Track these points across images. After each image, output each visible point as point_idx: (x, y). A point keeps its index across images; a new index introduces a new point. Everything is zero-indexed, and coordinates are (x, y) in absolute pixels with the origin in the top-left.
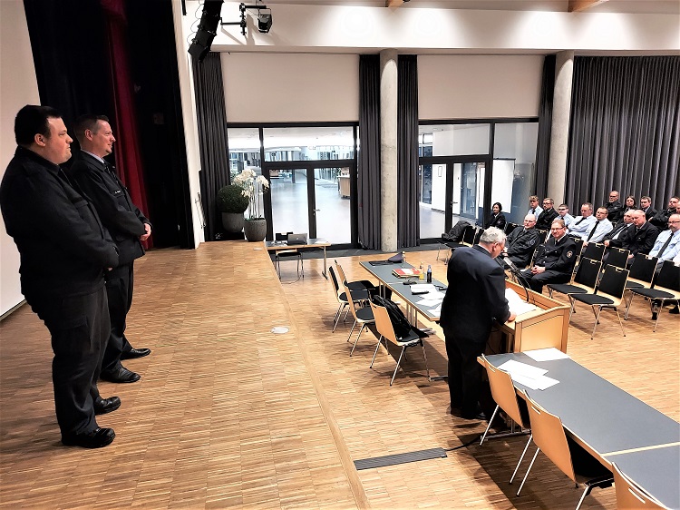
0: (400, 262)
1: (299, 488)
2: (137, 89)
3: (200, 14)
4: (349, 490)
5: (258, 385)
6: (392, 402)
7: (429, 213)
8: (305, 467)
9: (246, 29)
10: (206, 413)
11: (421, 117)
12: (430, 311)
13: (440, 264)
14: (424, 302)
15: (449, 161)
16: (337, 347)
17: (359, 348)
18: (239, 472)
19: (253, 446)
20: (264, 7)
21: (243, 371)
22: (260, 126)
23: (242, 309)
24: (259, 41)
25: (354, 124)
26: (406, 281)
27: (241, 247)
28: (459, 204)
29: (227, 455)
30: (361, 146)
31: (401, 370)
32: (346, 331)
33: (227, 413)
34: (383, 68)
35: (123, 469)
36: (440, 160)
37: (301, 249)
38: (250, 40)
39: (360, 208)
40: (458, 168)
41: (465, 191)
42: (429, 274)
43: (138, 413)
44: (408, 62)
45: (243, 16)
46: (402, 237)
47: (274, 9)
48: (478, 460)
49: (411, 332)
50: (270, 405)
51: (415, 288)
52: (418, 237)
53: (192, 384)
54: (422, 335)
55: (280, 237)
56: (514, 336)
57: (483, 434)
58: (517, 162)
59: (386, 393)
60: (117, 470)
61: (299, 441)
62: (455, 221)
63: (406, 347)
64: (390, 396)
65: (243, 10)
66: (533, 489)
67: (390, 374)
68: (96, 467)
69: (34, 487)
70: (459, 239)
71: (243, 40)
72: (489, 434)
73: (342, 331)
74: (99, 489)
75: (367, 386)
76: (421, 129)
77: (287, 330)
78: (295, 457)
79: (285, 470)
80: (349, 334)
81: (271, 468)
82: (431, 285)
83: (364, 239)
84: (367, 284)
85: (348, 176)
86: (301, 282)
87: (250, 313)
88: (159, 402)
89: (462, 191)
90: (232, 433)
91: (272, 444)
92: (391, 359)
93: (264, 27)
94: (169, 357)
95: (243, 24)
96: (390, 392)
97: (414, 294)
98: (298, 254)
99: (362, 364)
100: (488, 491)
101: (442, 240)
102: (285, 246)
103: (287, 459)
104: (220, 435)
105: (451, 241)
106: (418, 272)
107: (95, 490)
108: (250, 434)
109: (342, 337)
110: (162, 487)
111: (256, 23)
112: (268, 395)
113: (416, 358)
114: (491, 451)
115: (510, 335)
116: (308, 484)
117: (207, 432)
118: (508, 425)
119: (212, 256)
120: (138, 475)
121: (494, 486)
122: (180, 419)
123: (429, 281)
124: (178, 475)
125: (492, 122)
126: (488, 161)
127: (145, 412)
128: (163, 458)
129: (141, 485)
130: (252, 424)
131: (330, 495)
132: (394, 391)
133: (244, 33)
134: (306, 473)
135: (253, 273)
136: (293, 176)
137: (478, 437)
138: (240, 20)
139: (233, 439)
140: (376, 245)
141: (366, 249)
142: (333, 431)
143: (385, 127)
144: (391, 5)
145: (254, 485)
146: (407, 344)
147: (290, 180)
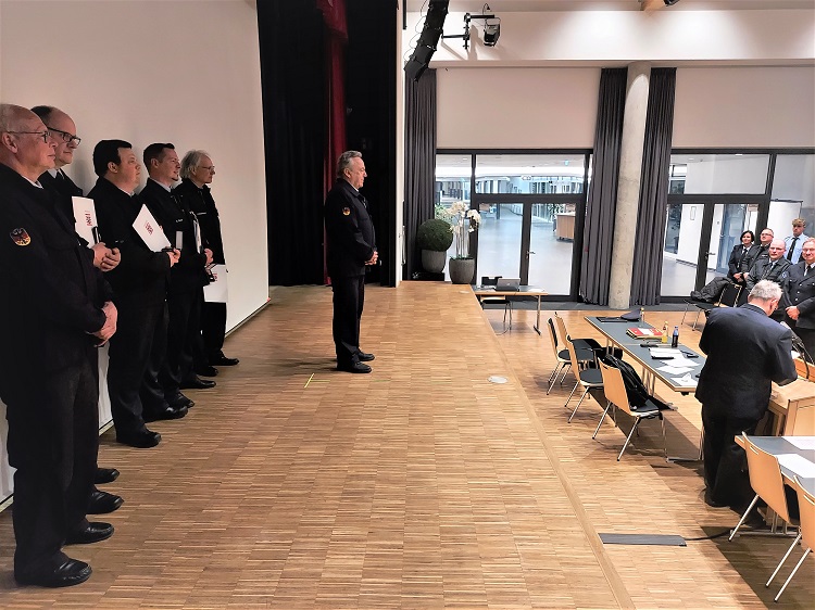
0: (636, 320)
1: (533, 529)
2: (350, 110)
3: (421, 28)
4: (585, 539)
5: (479, 430)
6: (619, 478)
7: (673, 265)
8: (537, 512)
9: (469, 42)
10: (430, 450)
11: (676, 144)
12: (674, 379)
13: (686, 330)
14: (668, 368)
15: (708, 201)
16: (552, 410)
17: (578, 415)
18: (470, 507)
19: (480, 486)
20: (493, 17)
21: (461, 415)
22: (474, 153)
23: (454, 354)
24: (483, 55)
25: (587, 152)
26: (645, 343)
27: (445, 289)
28: (716, 257)
29: (454, 488)
30: (593, 177)
31: (631, 445)
32: (563, 395)
33: (449, 452)
34: (630, 85)
35: (358, 486)
36: (694, 199)
37: (509, 297)
38: (473, 55)
39: (585, 253)
40: (719, 209)
41: (726, 241)
42: (676, 337)
43: (363, 440)
44: (663, 78)
45: (467, 27)
46: (636, 292)
47: (503, 18)
48: (725, 555)
49: (648, 402)
50: (494, 450)
51: (655, 352)
52: (658, 293)
53: (412, 421)
54: (663, 406)
55: (486, 281)
56: (785, 417)
57: (734, 529)
58: (805, 205)
59: (612, 468)
60: (352, 486)
61: (529, 488)
62: (710, 278)
63: (641, 418)
64: (617, 473)
65: (469, 20)
66: (797, 597)
67: (617, 448)
68: (333, 481)
69: (281, 488)
70: (715, 299)
71: (464, 54)
72: (740, 530)
73: (559, 395)
74: (340, 499)
75: (588, 458)
76: (674, 158)
77: (505, 381)
78: (526, 502)
79: (515, 512)
80: (567, 398)
81: (501, 508)
82: (678, 351)
83: (587, 290)
84: (592, 343)
85: (573, 213)
86: (507, 335)
87: (462, 359)
88: (381, 433)
89: (722, 240)
90: (457, 470)
91: (500, 487)
92: (618, 432)
93: (490, 39)
94: (385, 393)
95: (466, 37)
96: (617, 467)
97: (654, 358)
98: (507, 302)
99: (583, 433)
100: (736, 589)
101: (692, 299)
102: (493, 292)
103: (517, 502)
104: (445, 471)
105: (703, 301)
106: (660, 334)
107: (336, 499)
108: (476, 474)
109: (558, 401)
110: (397, 507)
111: (482, 35)
112: (490, 441)
113: (651, 435)
114: (743, 547)
115: (781, 416)
116: (542, 528)
117: (433, 466)
118: (768, 523)
119: (413, 297)
120: (372, 493)
121: (746, 586)
122: (404, 451)
123: (675, 345)
124: (409, 500)
125: (773, 153)
126: (762, 203)
127: (370, 440)
128: (394, 482)
129: (376, 502)
130: (478, 465)
131: (565, 541)
132: (623, 467)
133: (466, 46)
134: (538, 517)
135: (462, 318)
136: (498, 211)
137: (727, 531)
138: (463, 32)
139: (459, 476)
140: (601, 299)
141: (588, 303)
142: (564, 484)
143: (627, 155)
144: (647, 8)
145: (485, 520)
146: (642, 415)
147: (494, 215)
